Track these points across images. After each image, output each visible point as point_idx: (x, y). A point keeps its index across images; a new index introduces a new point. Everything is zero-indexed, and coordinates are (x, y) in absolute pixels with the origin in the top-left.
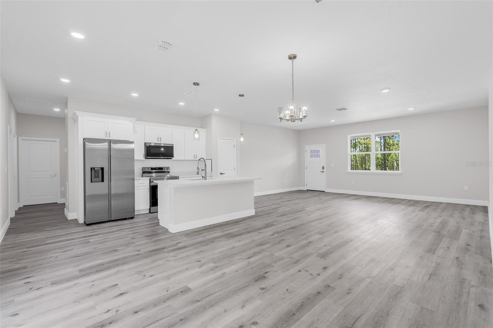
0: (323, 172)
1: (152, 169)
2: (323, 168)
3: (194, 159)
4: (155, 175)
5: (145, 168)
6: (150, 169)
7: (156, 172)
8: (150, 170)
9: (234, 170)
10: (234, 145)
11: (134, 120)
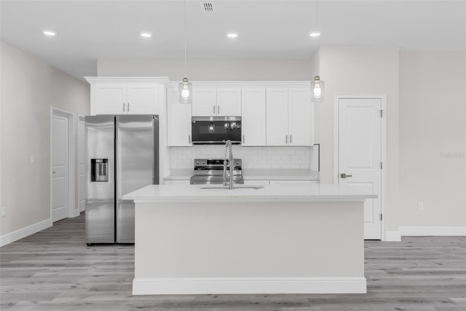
1: (209, 162)
3: (287, 145)
4: (212, 173)
5: (199, 160)
6: (206, 163)
7: (214, 169)
8: (206, 165)
9: (381, 169)
10: (382, 111)
11: (166, 80)
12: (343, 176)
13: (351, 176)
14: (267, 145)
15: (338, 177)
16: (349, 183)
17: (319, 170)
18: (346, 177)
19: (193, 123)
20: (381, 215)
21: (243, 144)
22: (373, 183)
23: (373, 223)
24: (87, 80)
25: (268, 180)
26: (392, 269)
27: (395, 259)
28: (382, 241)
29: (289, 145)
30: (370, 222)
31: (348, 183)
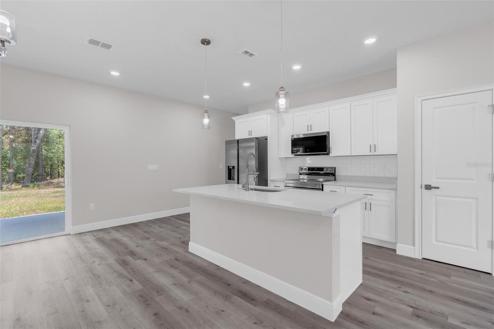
9: (491, 182)
11: (270, 111)
12: (428, 187)
13: (438, 188)
14: (352, 155)
15: (422, 188)
16: (437, 196)
18: (432, 189)
19: (292, 140)
20: (492, 242)
21: (331, 155)
22: (477, 199)
23: (477, 248)
24: (233, 119)
25: (344, 186)
28: (493, 276)
29: (374, 154)
30: (472, 247)
31: (435, 195)
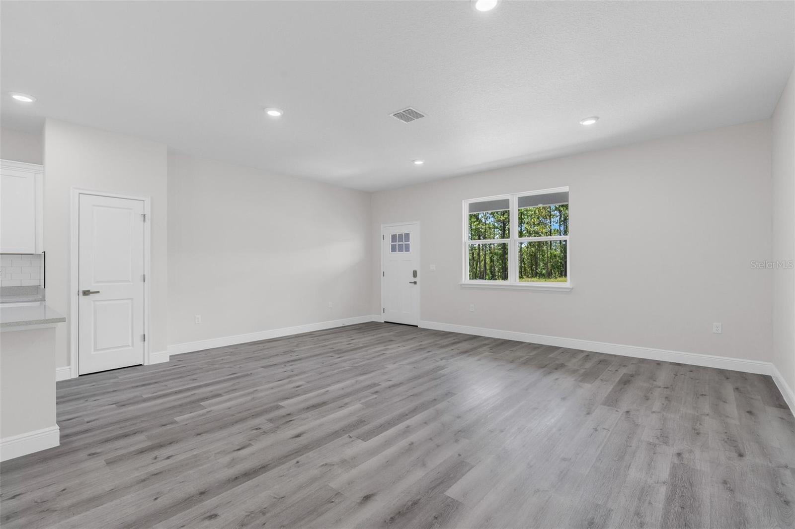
0: (415, 283)
2: (415, 274)
9: (143, 282)
10: (144, 215)
12: (86, 293)
13: (98, 292)
15: (79, 295)
16: (96, 301)
17: (45, 287)
18: (91, 295)
20: (144, 335)
22: (132, 299)
23: (132, 346)
26: (129, 399)
27: (144, 385)
28: (144, 366)
30: (129, 346)
31: (94, 301)
